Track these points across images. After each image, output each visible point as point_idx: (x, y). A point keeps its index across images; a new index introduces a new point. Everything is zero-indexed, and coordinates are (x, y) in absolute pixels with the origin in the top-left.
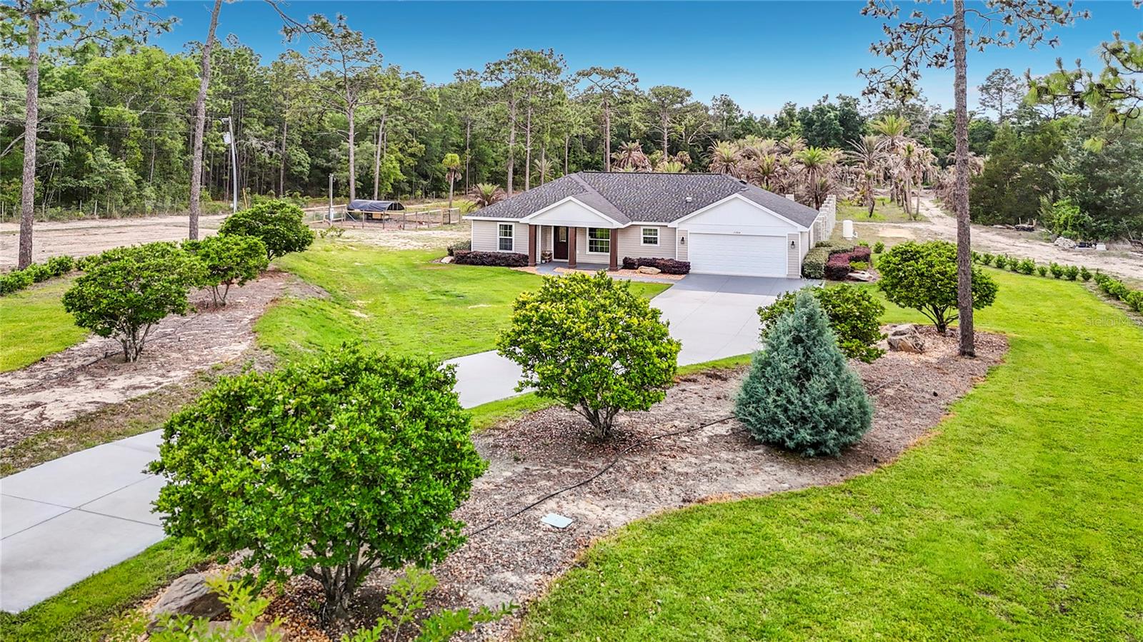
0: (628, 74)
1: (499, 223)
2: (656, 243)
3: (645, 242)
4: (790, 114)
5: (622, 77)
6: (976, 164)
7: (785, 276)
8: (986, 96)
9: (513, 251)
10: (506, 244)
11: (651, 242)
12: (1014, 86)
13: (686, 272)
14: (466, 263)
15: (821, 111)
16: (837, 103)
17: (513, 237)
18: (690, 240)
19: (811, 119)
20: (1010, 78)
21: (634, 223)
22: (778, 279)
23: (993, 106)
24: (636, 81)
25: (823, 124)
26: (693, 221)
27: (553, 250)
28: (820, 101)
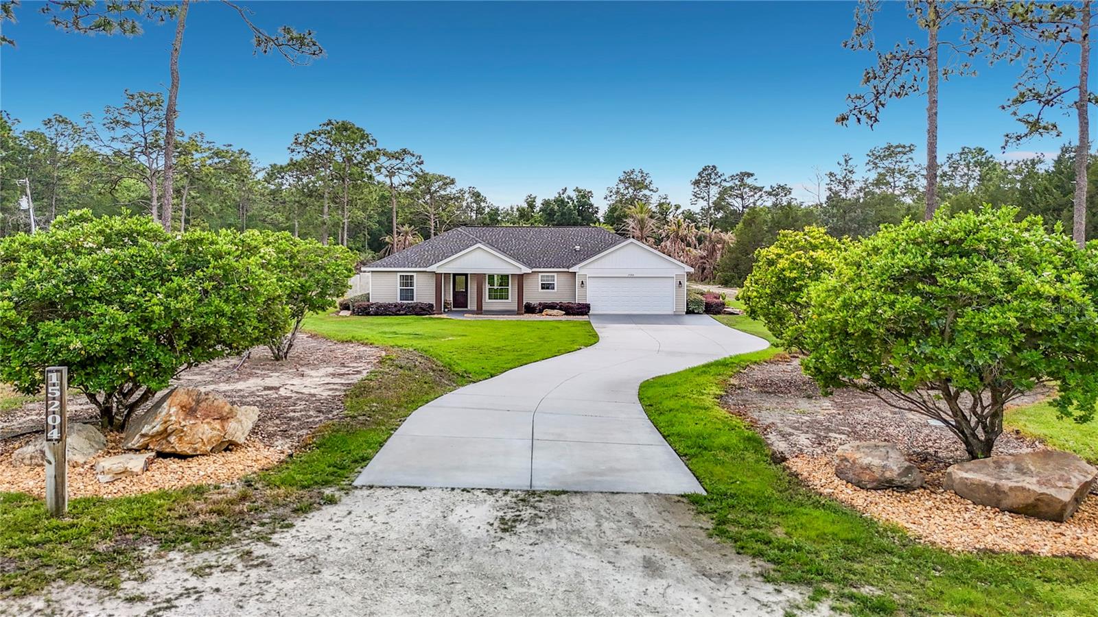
0: (413, 156)
1: (399, 274)
2: (553, 288)
3: (543, 288)
4: (531, 205)
5: (408, 159)
6: (721, 238)
7: (671, 313)
8: (697, 189)
9: (415, 301)
10: (407, 293)
11: (548, 288)
12: (718, 180)
13: (586, 314)
14: (368, 314)
15: (560, 202)
16: (574, 195)
17: (415, 288)
18: (589, 284)
19: (552, 210)
20: (716, 174)
21: (534, 270)
22: (669, 315)
23: (703, 198)
24: (422, 163)
25: (563, 214)
26: (592, 266)
27: (452, 299)
28: (559, 193)
